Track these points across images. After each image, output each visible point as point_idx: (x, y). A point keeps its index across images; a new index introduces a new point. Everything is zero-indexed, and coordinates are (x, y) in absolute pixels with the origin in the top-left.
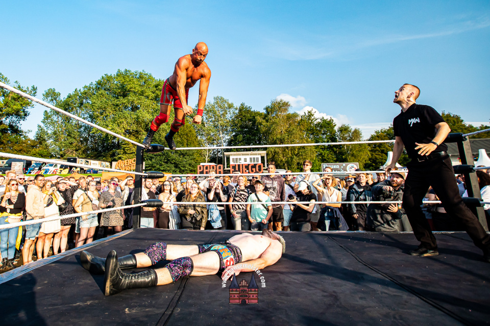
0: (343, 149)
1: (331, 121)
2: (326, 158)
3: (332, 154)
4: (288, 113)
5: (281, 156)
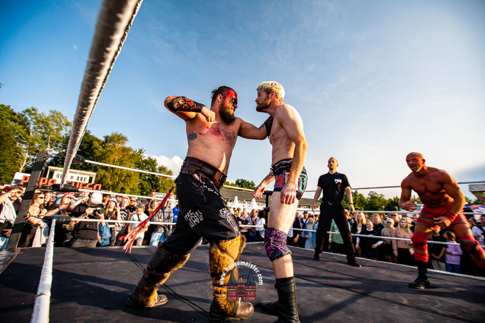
3: (149, 185)
4: (125, 146)
5: (108, 180)
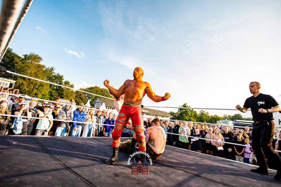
0: (63, 92)
1: (62, 77)
3: (57, 93)
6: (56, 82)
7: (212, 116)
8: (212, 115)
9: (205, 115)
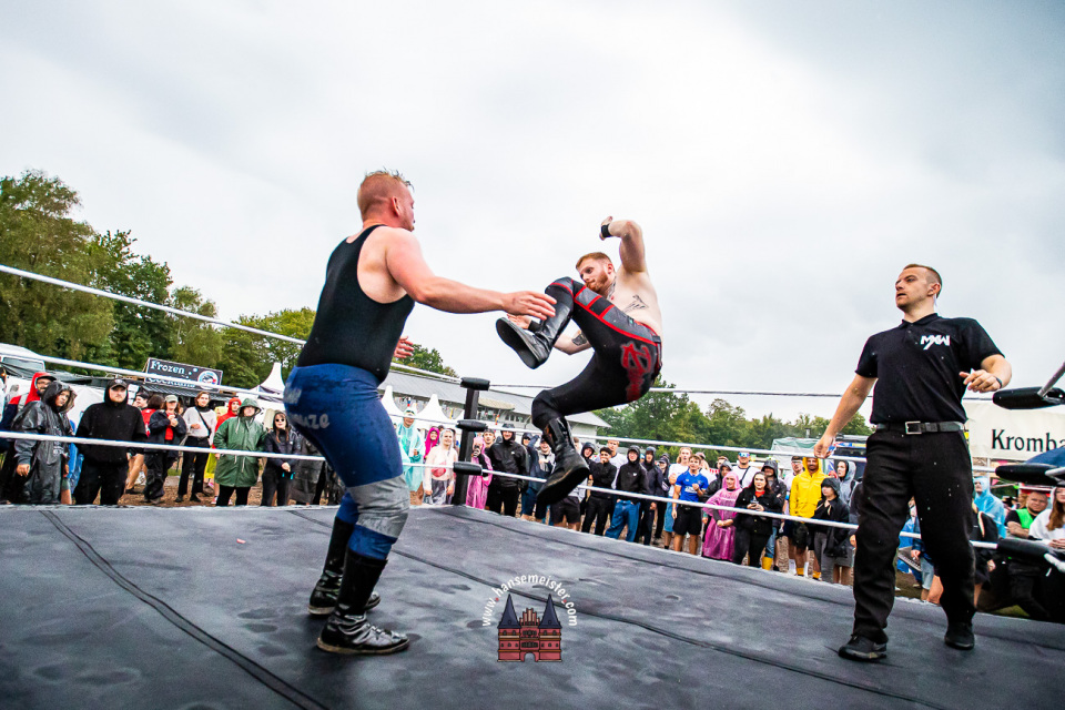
0: (172, 333)
1: (166, 269)
2: (130, 343)
6: (138, 293)
7: (756, 421)
8: (755, 418)
9: (731, 419)
